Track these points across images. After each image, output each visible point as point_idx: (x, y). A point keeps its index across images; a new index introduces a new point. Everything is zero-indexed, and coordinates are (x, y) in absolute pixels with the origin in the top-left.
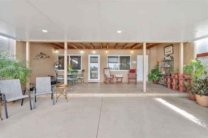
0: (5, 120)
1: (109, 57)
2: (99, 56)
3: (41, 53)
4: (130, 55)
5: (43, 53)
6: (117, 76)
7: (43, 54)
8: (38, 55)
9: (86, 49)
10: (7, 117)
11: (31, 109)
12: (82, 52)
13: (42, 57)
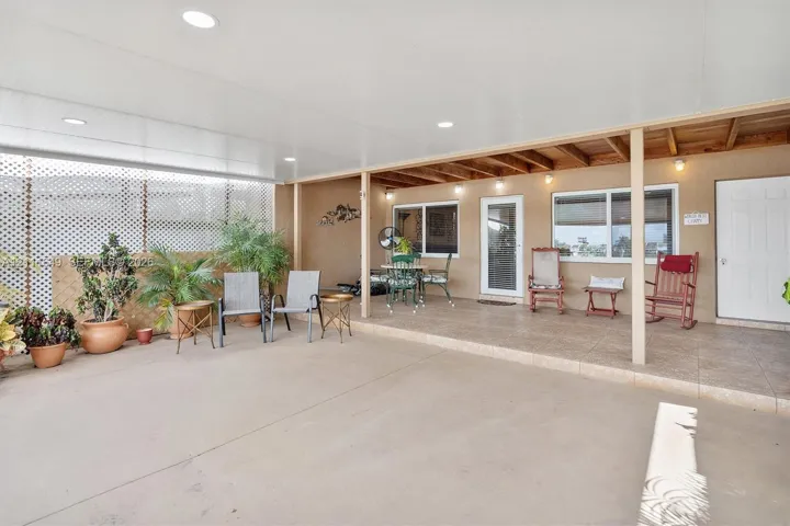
0: (218, 349)
1: (559, 202)
2: (518, 201)
3: (340, 207)
4: (675, 187)
5: (345, 205)
6: (595, 283)
7: (345, 209)
8: (330, 213)
9: (472, 178)
10: (222, 346)
11: (265, 342)
12: (458, 192)
13: (342, 218)
